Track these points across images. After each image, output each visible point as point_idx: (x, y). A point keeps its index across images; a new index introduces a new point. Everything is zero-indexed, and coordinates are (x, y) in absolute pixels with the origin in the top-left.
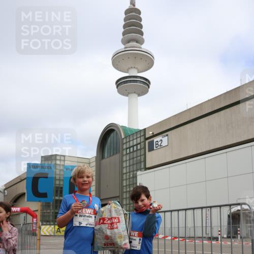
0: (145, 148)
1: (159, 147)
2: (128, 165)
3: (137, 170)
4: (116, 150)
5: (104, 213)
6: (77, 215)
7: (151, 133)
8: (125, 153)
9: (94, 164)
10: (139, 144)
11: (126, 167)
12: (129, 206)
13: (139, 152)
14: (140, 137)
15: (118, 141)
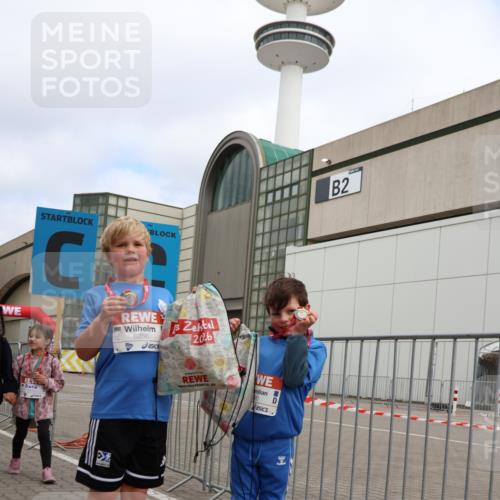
0: (308, 194)
2: (267, 229)
3: (287, 243)
4: (244, 194)
7: (325, 160)
8: (262, 201)
9: (191, 222)
10: (295, 184)
11: (263, 234)
12: (262, 320)
13: (294, 202)
14: (300, 168)
15: (249, 173)
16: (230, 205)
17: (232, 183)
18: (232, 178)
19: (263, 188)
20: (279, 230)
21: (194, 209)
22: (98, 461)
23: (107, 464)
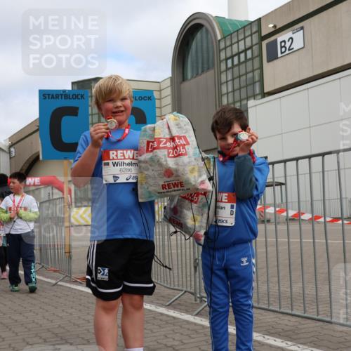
0: (260, 55)
1: (287, 52)
2: (230, 89)
3: (248, 99)
4: (207, 64)
6: (108, 164)
7: (271, 26)
8: (223, 67)
9: (168, 92)
10: (249, 49)
11: (227, 93)
13: (249, 64)
14: (251, 35)
15: (210, 45)
16: (197, 74)
17: (197, 57)
18: (197, 52)
19: (223, 56)
20: (240, 89)
21: (169, 81)
22: (99, 276)
23: (106, 278)
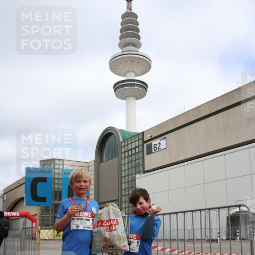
0: (143, 151)
1: (157, 150)
2: (126, 168)
3: (136, 174)
4: (115, 153)
5: (102, 216)
6: (74, 219)
7: (149, 136)
8: (123, 156)
9: (92, 168)
10: (137, 147)
11: (125, 170)
12: (128, 209)
13: (137, 155)
14: (138, 140)
16: (109, 159)
17: (109, 150)
18: (109, 147)
19: (123, 150)
20: (132, 168)
21: (93, 162)
